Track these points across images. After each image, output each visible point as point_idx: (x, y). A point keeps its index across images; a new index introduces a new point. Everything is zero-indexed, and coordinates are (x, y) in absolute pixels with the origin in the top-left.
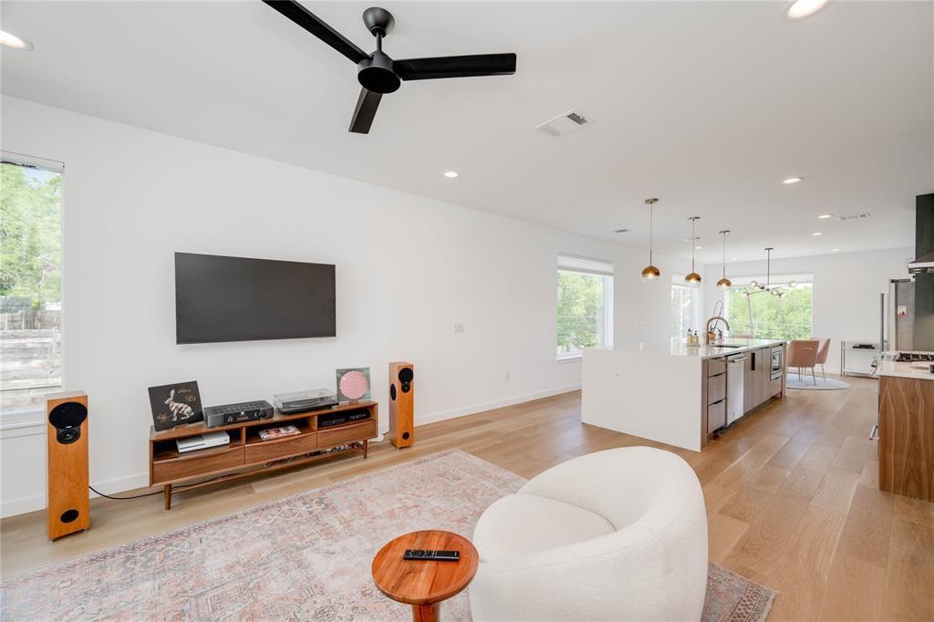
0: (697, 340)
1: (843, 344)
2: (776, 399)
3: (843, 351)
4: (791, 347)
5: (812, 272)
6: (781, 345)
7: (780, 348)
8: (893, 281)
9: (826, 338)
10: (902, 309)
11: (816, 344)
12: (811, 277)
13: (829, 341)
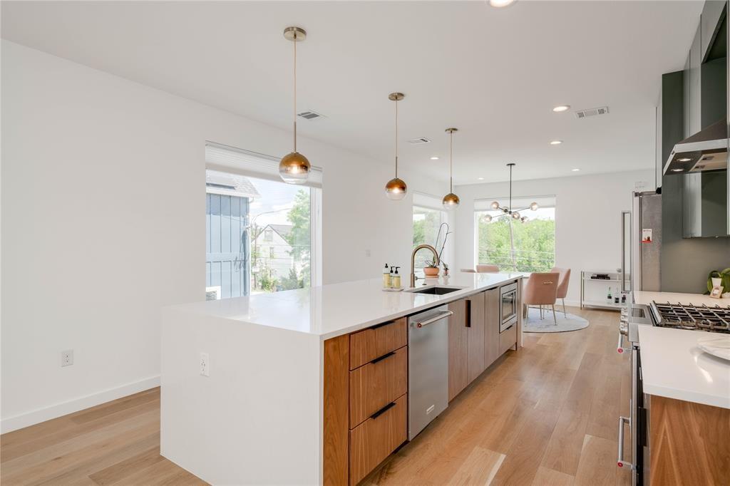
0: (399, 282)
1: (583, 274)
2: (510, 353)
3: (583, 282)
4: (530, 283)
5: (555, 195)
6: (516, 281)
7: (514, 286)
8: (636, 195)
9: (568, 269)
10: (648, 233)
11: (556, 276)
12: (553, 201)
13: (569, 272)
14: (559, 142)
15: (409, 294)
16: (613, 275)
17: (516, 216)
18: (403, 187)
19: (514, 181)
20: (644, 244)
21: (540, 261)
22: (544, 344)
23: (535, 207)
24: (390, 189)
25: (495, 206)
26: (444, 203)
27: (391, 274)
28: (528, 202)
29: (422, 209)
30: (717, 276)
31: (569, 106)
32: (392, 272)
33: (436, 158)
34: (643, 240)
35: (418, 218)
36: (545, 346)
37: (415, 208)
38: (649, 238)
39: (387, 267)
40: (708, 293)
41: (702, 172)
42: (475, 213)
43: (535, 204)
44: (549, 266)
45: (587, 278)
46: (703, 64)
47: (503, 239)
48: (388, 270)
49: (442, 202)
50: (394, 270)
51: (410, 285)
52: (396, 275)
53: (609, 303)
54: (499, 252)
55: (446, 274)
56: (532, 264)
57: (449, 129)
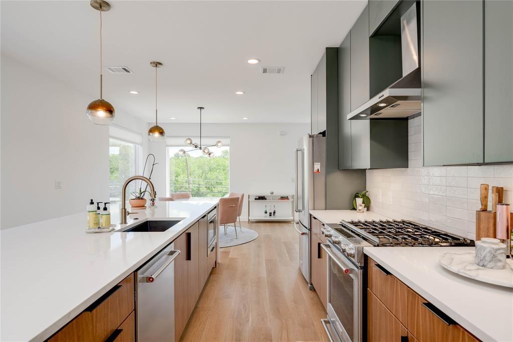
14: (242, 93)
15: (120, 233)
16: (268, 196)
17: (206, 151)
18: (110, 110)
19: (204, 124)
20: (314, 174)
21: (206, 187)
22: (235, 257)
23: (220, 144)
24: (92, 111)
25: (189, 142)
26: (149, 135)
27: (98, 211)
28: (214, 141)
29: (119, 142)
30: (359, 197)
31: (259, 60)
32: (99, 208)
33: (136, 93)
34: (315, 171)
35: (114, 151)
36: (235, 259)
37: (111, 140)
38: (318, 170)
39: (92, 203)
40: (354, 209)
41: (371, 119)
42: (167, 148)
43: (220, 142)
44: (212, 190)
45: (252, 199)
46: (370, 37)
47: (180, 171)
48: (94, 207)
49: (147, 134)
50: (102, 206)
51: (120, 222)
52: (105, 212)
53: (265, 217)
54: (177, 181)
55: (153, 204)
56: (201, 189)
57: (154, 63)
